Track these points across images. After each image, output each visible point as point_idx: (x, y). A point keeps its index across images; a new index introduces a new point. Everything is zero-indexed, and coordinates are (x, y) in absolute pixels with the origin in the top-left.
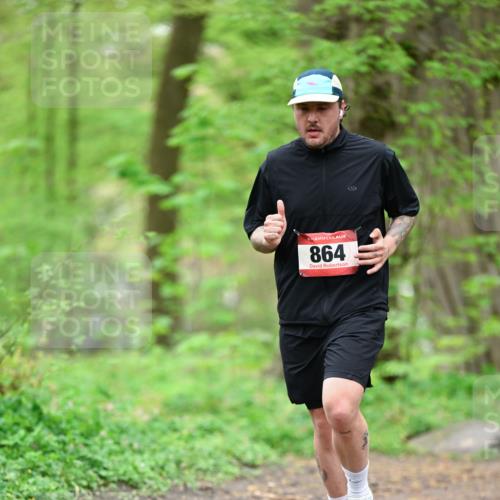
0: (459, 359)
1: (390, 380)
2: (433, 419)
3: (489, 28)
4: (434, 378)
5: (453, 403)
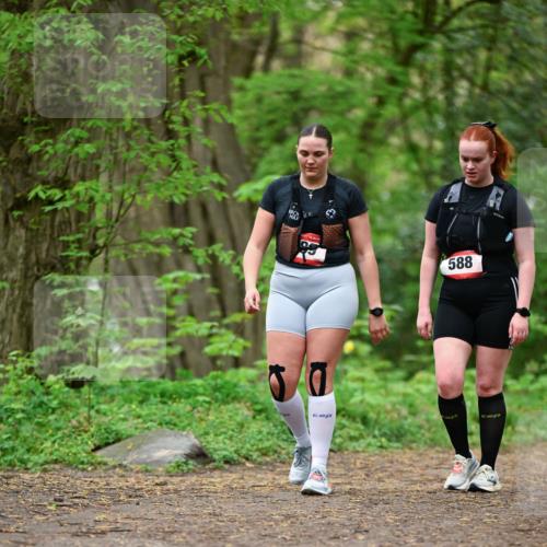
5: (144, 411)
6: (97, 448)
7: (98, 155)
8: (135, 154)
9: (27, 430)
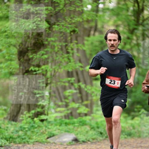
0: (63, 114)
1: (42, 121)
2: (55, 132)
3: (72, 16)
4: (55, 120)
5: (61, 128)
6: (48, 138)
7: (48, 58)
8: (58, 58)
9: (29, 133)
